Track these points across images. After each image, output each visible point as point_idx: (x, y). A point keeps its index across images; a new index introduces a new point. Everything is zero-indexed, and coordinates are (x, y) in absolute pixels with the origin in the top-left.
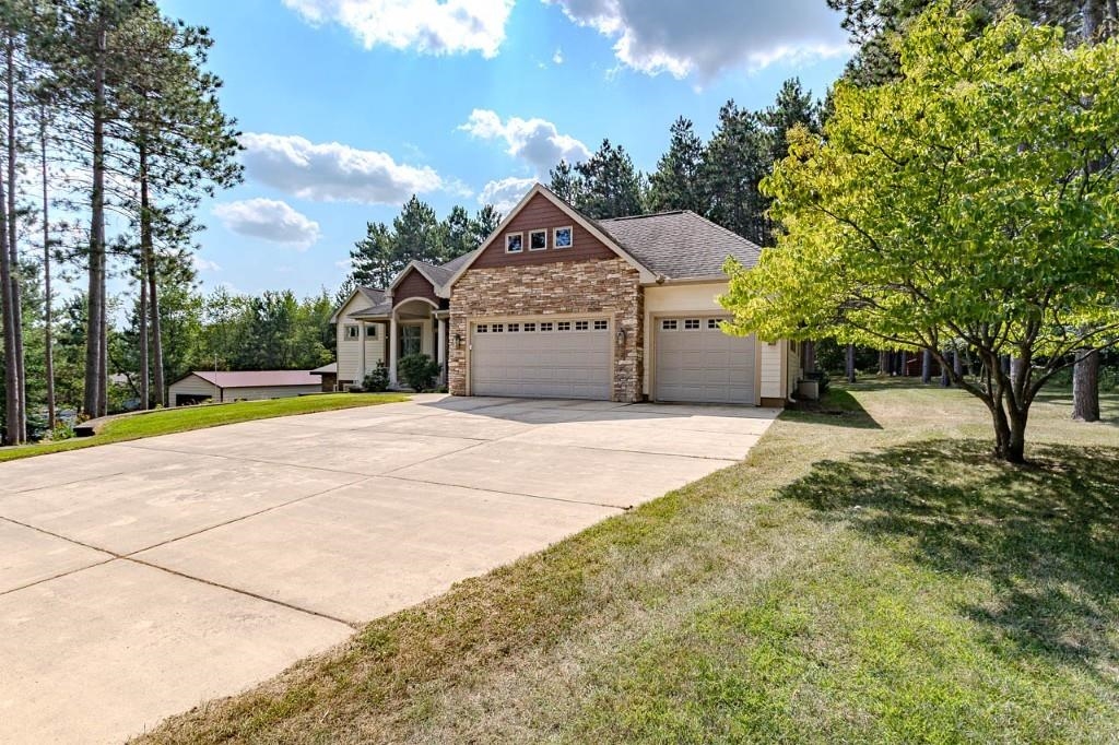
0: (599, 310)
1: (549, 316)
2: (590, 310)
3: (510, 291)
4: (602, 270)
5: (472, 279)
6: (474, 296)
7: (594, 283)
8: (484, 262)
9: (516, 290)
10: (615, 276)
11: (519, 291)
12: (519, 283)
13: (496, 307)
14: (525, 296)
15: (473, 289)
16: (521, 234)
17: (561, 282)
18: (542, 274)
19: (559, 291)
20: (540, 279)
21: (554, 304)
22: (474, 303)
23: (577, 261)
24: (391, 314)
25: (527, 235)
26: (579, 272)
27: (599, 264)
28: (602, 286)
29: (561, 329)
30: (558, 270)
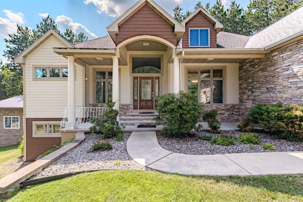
24: (115, 50)
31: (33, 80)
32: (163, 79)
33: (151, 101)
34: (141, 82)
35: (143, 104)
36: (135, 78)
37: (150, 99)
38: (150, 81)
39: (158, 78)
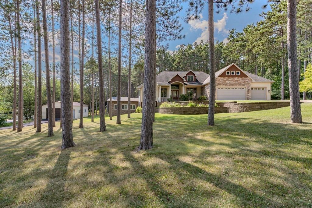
1: (234, 87)
2: (243, 85)
3: (226, 82)
4: (245, 79)
7: (243, 81)
8: (222, 76)
10: (247, 80)
11: (228, 82)
12: (228, 80)
13: (223, 84)
14: (230, 83)
17: (237, 81)
20: (233, 80)
21: (235, 84)
22: (218, 84)
23: (240, 77)
24: (170, 85)
25: (231, 72)
26: (240, 79)
27: (244, 78)
28: (245, 82)
29: (235, 89)
30: (236, 79)
32: (180, 91)
33: (176, 97)
34: (173, 91)
38: (176, 91)
39: (178, 90)
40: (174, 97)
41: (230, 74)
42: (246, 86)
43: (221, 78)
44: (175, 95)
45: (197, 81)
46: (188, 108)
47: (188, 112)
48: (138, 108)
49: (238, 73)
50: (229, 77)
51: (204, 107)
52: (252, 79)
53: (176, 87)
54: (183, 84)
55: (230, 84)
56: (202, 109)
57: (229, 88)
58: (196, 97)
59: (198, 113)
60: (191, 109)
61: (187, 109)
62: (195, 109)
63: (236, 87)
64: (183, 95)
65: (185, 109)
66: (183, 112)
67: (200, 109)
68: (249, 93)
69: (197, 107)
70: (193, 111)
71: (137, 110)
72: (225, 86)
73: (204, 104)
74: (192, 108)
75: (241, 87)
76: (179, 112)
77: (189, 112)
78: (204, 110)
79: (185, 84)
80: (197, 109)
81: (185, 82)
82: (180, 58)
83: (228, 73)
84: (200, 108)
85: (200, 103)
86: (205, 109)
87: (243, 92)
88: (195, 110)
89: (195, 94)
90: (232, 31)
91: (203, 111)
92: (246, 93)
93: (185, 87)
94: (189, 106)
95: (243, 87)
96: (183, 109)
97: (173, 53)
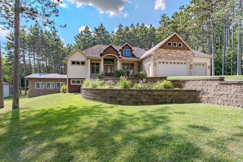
0: (186, 60)
1: (176, 61)
2: (185, 60)
3: (168, 54)
4: (187, 53)
5: (159, 51)
6: (159, 55)
7: (185, 55)
8: (163, 47)
9: (170, 54)
10: (189, 54)
11: (170, 55)
12: (170, 53)
13: (165, 58)
14: (171, 56)
15: (159, 53)
16: (171, 42)
17: (179, 54)
18: (175, 52)
19: (179, 56)
20: (175, 53)
21: (178, 58)
22: (159, 56)
23: (183, 50)
24: (102, 58)
25: (172, 43)
26: (182, 52)
27: (187, 51)
28: (187, 56)
29: (177, 64)
30: (178, 51)
31: (71, 65)
32: (115, 66)
33: (111, 73)
34: (107, 67)
35: (108, 74)
36: (105, 66)
37: (110, 73)
38: (110, 67)
39: (113, 66)
40: (108, 73)
41: (171, 46)
42: (188, 61)
43: (162, 49)
44: (109, 71)
45: (133, 56)
46: (117, 90)
47: (117, 99)
48: (62, 87)
49: (180, 45)
50: (170, 48)
51: (148, 89)
52: (194, 53)
53: (109, 61)
54: (118, 57)
55: (172, 58)
56: (144, 93)
57: (171, 63)
58: (133, 74)
59: (137, 100)
60: (123, 92)
61: (116, 92)
62: (130, 93)
63: (178, 61)
64: (118, 71)
65: (113, 92)
66: (108, 99)
67: (140, 94)
68: (191, 69)
69: (134, 88)
70: (127, 96)
71: (61, 90)
72: (167, 59)
73: (146, 82)
74: (125, 91)
75: (183, 61)
76: (103, 97)
77: (120, 99)
78: (148, 95)
79: (120, 58)
80: (135, 93)
81: (120, 56)
82: (118, 37)
83: (170, 44)
84: (140, 91)
85: (141, 81)
86: (150, 93)
87: (185, 68)
88: (130, 95)
89: (132, 71)
90: (163, 16)
91: (147, 97)
92: (189, 69)
93: (120, 61)
94: (119, 86)
95: (185, 62)
96: (108, 92)
97: (112, 33)
